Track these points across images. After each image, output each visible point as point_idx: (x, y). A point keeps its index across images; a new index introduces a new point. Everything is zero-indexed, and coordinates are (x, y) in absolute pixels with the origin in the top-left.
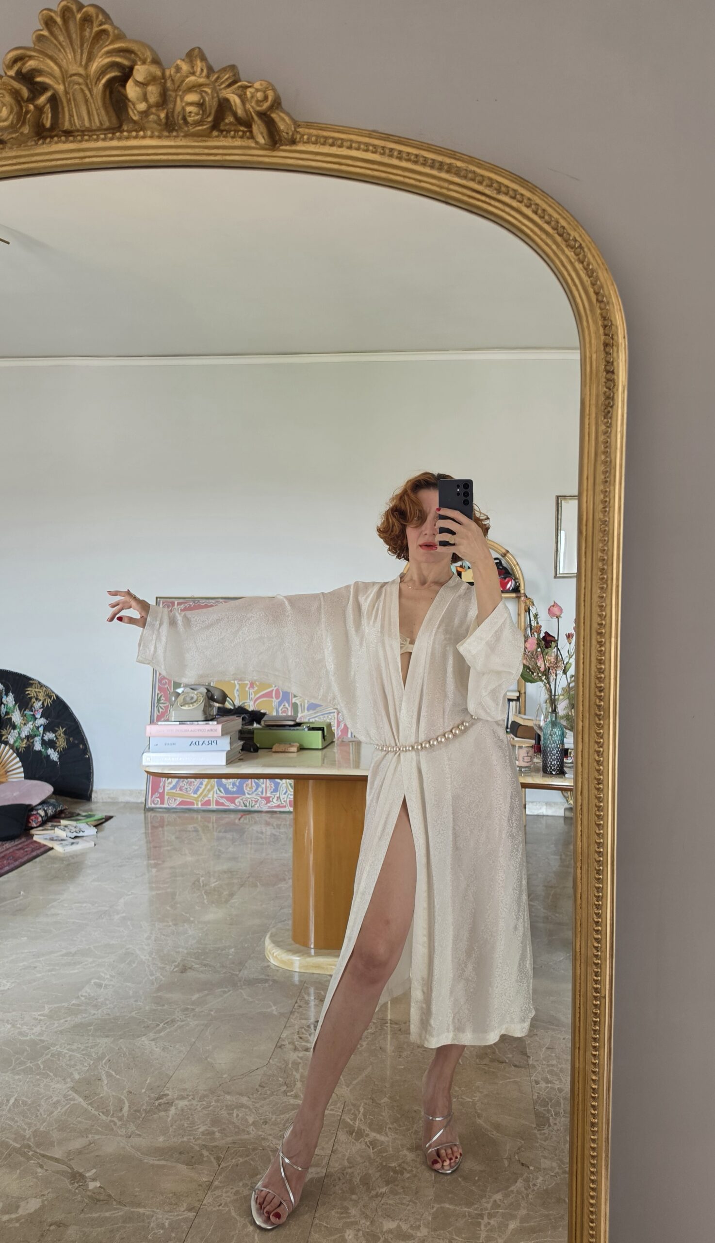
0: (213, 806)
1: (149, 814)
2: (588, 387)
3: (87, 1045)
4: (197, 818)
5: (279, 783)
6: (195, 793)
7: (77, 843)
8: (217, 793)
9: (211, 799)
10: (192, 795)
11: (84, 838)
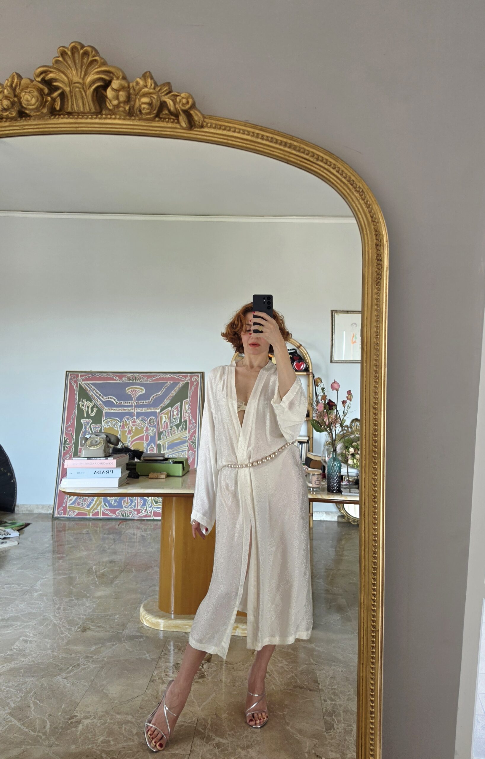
0: (101, 516)
1: (56, 522)
2: (367, 268)
3: (19, 683)
4: (89, 525)
5: (147, 500)
6: (88, 506)
7: (6, 543)
8: (103, 507)
9: (99, 511)
10: (86, 508)
11: (10, 539)
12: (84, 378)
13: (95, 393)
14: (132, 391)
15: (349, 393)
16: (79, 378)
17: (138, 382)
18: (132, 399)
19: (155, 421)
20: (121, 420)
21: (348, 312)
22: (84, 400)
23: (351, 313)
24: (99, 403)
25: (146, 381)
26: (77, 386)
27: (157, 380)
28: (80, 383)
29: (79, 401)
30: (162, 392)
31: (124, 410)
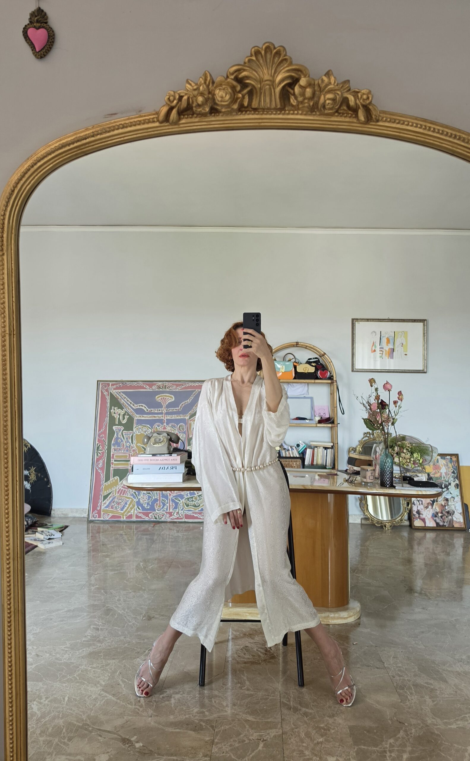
0: (134, 519)
1: (91, 525)
4: (123, 527)
6: (122, 510)
8: (136, 510)
9: (133, 514)
10: (120, 511)
12: (115, 387)
13: (126, 401)
14: (161, 399)
15: (400, 393)
16: (110, 387)
17: (168, 390)
18: (162, 407)
19: (184, 427)
20: (152, 427)
21: (368, 320)
22: (115, 408)
23: (371, 321)
24: (130, 411)
25: (175, 389)
26: (108, 395)
27: (185, 388)
28: (111, 391)
29: (111, 409)
30: (191, 400)
31: (155, 417)
